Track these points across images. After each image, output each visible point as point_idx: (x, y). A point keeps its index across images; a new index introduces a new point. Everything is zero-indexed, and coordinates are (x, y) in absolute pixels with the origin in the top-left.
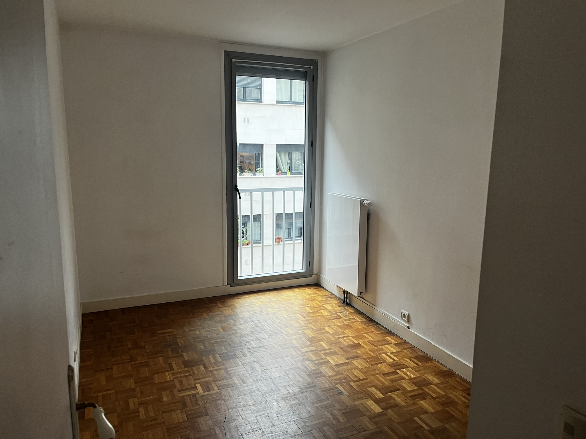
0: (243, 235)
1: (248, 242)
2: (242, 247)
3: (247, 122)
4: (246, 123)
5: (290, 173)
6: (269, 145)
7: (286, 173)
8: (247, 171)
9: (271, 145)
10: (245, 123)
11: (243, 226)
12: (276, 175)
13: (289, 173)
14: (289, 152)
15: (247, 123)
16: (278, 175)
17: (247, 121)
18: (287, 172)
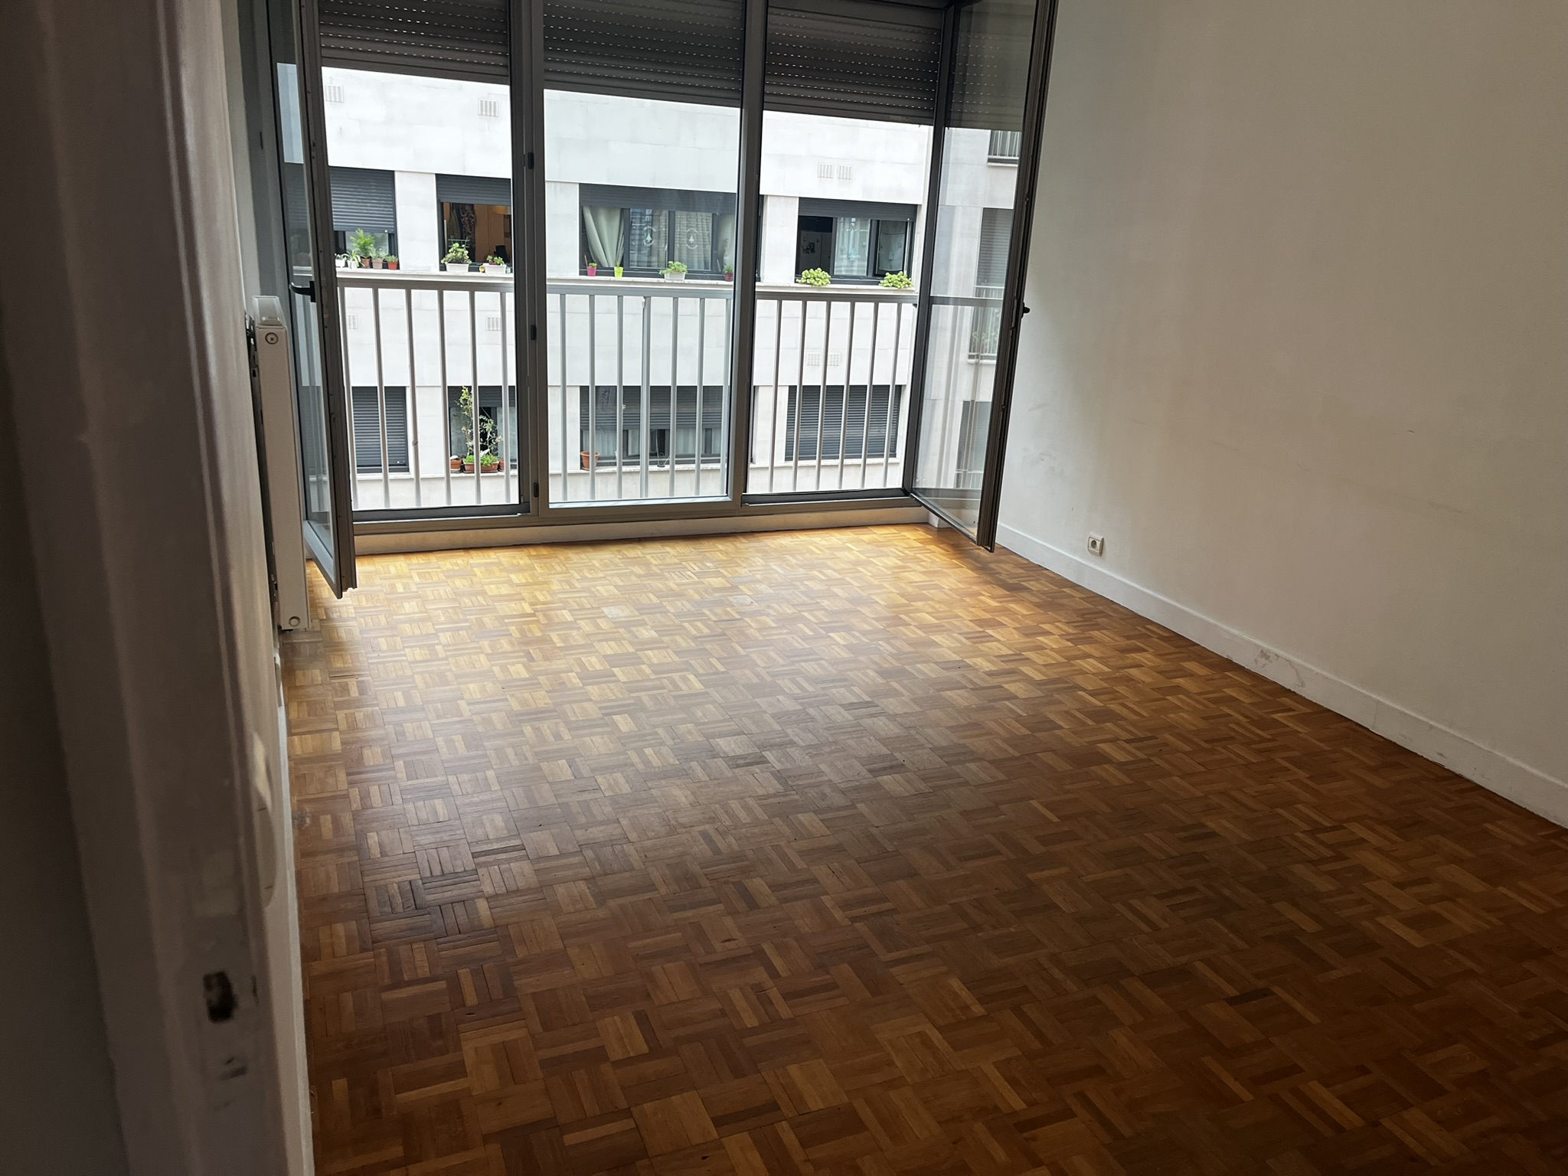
0: (484, 441)
1: (498, 462)
2: (481, 475)
3: (488, 114)
4: (486, 115)
5: (622, 271)
6: (558, 184)
7: (613, 269)
8: (493, 259)
9: (563, 185)
10: (484, 117)
11: (481, 417)
12: (580, 274)
13: (618, 271)
14: (622, 210)
15: (491, 115)
16: (587, 275)
17: (490, 110)
18: (615, 268)
